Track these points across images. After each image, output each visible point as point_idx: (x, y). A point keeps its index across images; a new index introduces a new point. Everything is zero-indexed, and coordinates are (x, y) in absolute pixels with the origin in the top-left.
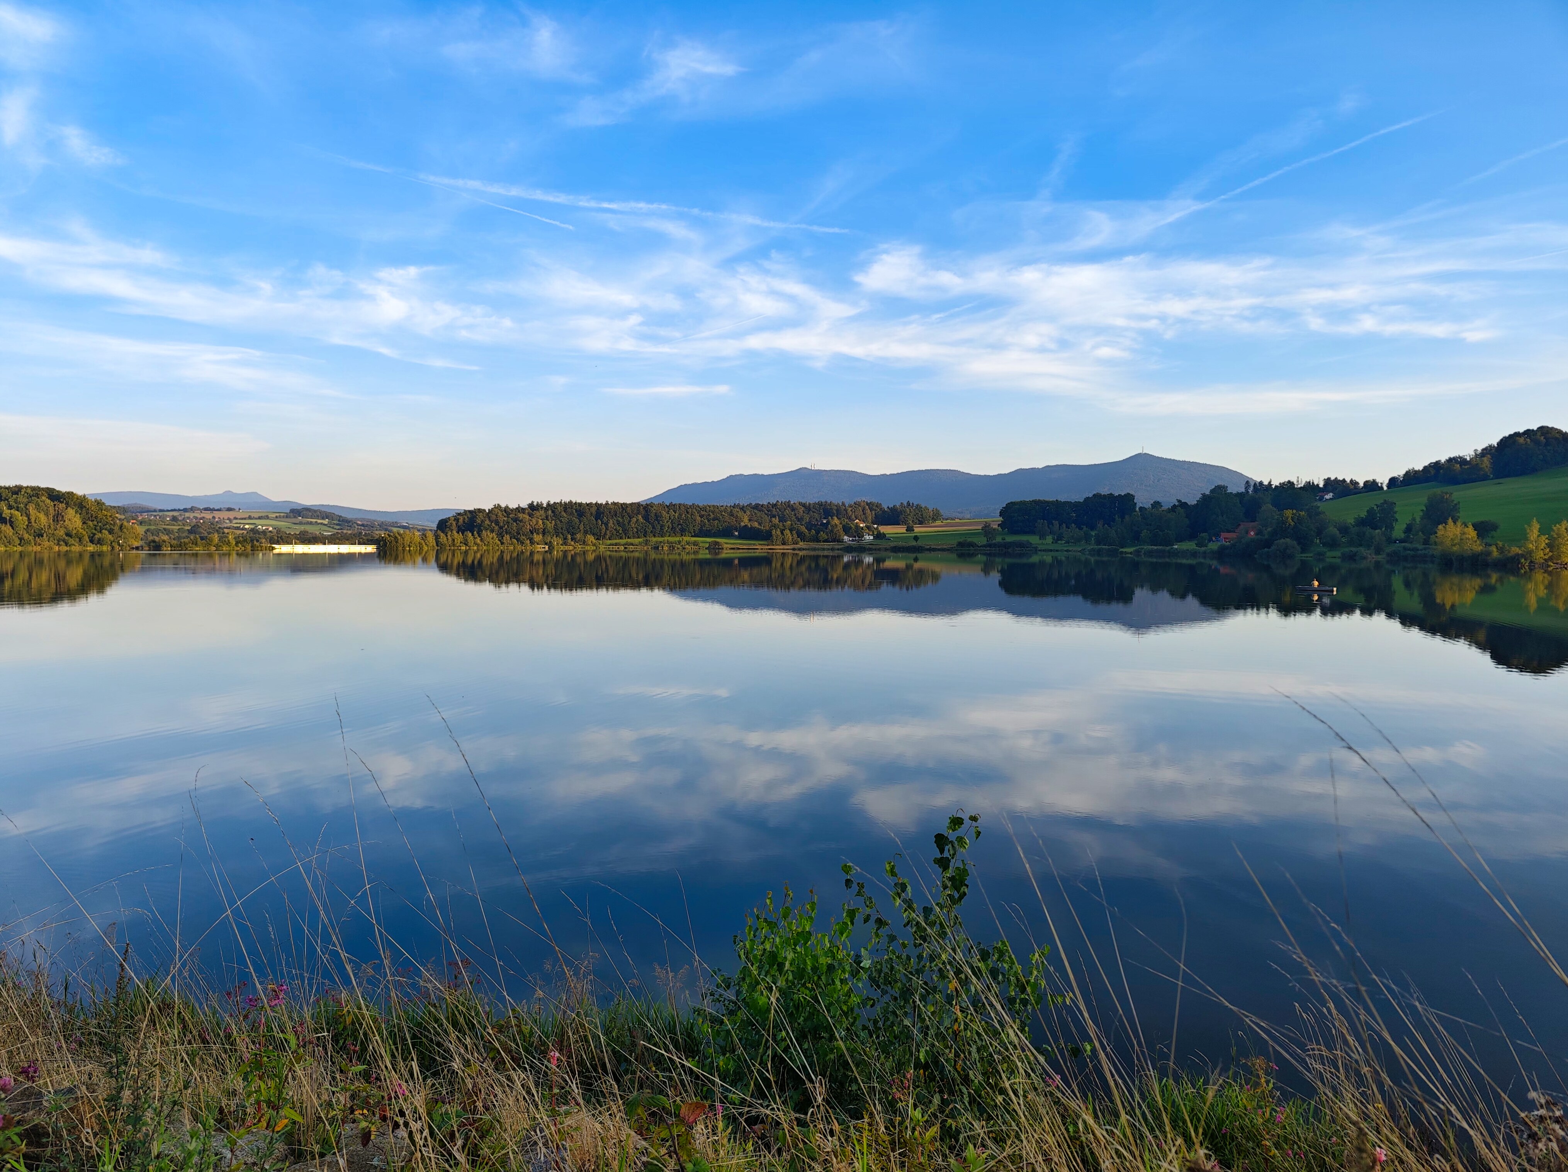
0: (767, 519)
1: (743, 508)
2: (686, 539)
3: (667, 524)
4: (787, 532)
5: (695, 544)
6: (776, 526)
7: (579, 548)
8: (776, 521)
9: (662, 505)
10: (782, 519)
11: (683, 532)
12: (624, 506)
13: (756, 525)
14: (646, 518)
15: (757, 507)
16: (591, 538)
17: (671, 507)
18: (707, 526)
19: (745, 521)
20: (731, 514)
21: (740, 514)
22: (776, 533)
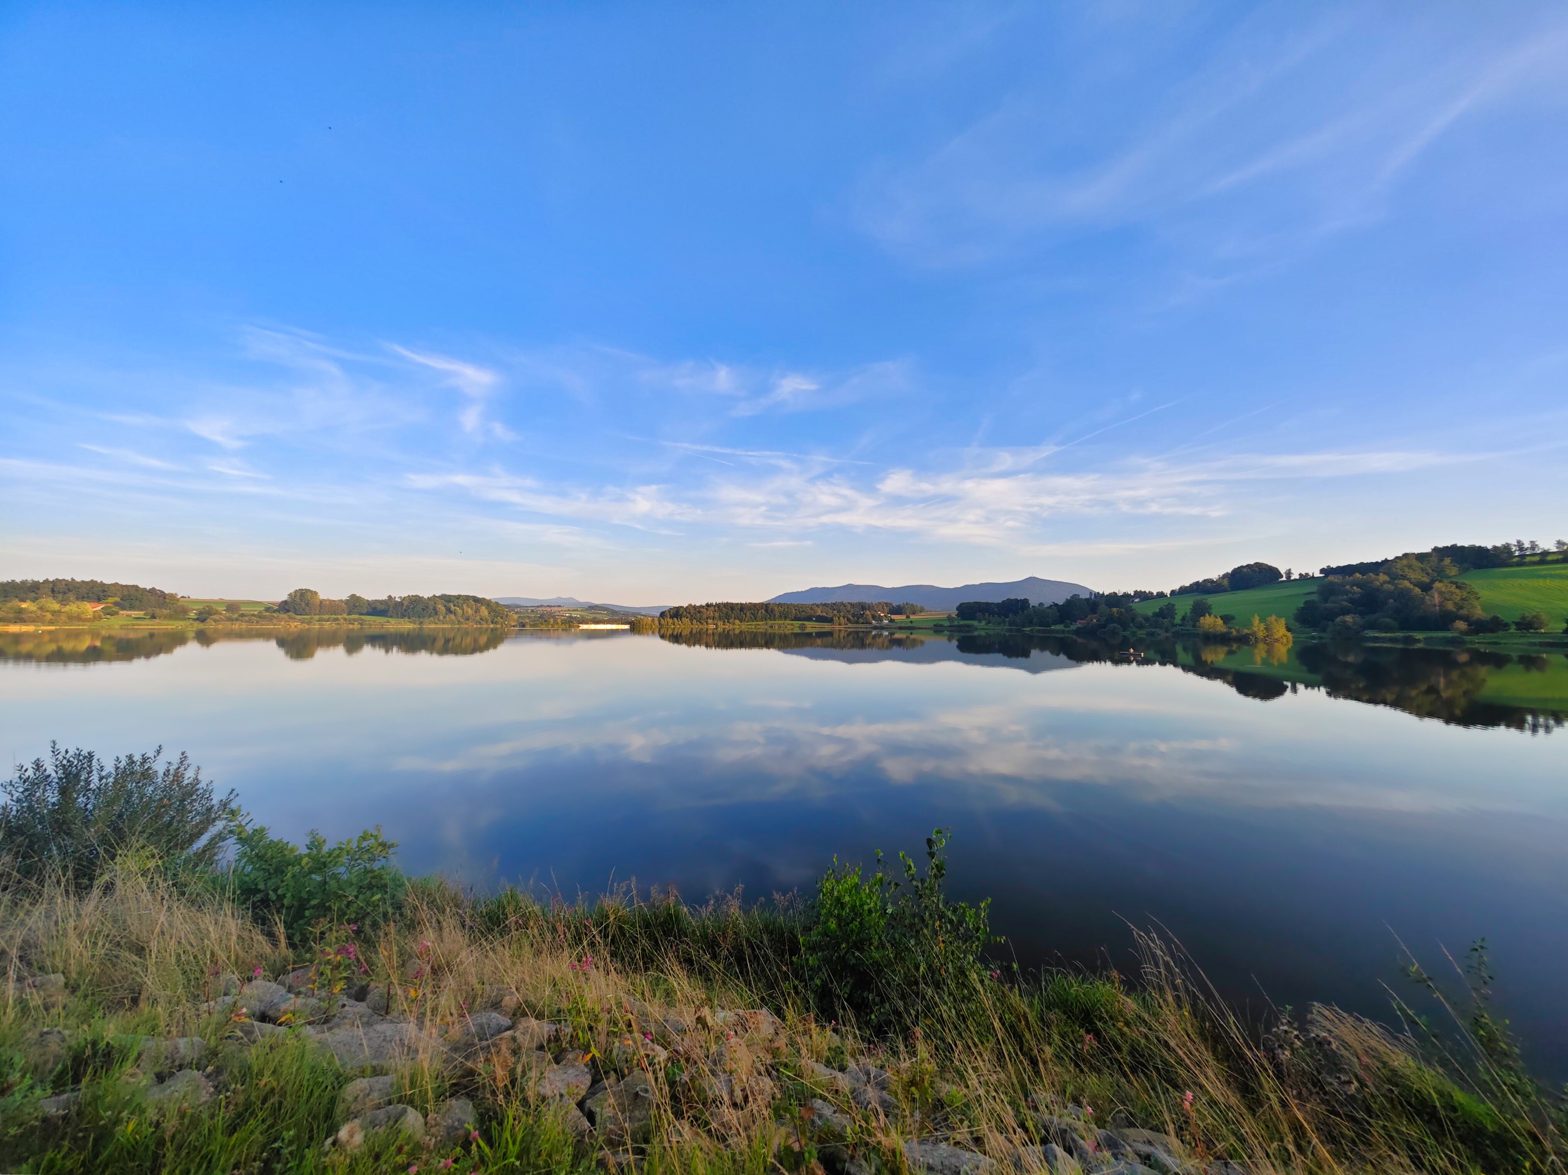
0: (831, 611)
1: (817, 606)
2: (788, 622)
3: (777, 614)
4: (842, 618)
5: (792, 625)
6: (835, 615)
7: (731, 627)
8: (835, 612)
9: (775, 604)
10: (839, 612)
11: (786, 618)
12: (755, 605)
13: (825, 614)
14: (766, 611)
15: (825, 605)
16: (737, 622)
17: (780, 605)
18: (799, 615)
19: (819, 613)
20: (812, 609)
21: (817, 608)
22: (835, 619)
